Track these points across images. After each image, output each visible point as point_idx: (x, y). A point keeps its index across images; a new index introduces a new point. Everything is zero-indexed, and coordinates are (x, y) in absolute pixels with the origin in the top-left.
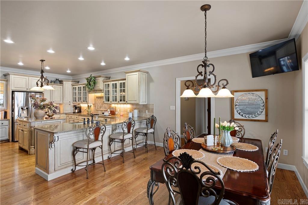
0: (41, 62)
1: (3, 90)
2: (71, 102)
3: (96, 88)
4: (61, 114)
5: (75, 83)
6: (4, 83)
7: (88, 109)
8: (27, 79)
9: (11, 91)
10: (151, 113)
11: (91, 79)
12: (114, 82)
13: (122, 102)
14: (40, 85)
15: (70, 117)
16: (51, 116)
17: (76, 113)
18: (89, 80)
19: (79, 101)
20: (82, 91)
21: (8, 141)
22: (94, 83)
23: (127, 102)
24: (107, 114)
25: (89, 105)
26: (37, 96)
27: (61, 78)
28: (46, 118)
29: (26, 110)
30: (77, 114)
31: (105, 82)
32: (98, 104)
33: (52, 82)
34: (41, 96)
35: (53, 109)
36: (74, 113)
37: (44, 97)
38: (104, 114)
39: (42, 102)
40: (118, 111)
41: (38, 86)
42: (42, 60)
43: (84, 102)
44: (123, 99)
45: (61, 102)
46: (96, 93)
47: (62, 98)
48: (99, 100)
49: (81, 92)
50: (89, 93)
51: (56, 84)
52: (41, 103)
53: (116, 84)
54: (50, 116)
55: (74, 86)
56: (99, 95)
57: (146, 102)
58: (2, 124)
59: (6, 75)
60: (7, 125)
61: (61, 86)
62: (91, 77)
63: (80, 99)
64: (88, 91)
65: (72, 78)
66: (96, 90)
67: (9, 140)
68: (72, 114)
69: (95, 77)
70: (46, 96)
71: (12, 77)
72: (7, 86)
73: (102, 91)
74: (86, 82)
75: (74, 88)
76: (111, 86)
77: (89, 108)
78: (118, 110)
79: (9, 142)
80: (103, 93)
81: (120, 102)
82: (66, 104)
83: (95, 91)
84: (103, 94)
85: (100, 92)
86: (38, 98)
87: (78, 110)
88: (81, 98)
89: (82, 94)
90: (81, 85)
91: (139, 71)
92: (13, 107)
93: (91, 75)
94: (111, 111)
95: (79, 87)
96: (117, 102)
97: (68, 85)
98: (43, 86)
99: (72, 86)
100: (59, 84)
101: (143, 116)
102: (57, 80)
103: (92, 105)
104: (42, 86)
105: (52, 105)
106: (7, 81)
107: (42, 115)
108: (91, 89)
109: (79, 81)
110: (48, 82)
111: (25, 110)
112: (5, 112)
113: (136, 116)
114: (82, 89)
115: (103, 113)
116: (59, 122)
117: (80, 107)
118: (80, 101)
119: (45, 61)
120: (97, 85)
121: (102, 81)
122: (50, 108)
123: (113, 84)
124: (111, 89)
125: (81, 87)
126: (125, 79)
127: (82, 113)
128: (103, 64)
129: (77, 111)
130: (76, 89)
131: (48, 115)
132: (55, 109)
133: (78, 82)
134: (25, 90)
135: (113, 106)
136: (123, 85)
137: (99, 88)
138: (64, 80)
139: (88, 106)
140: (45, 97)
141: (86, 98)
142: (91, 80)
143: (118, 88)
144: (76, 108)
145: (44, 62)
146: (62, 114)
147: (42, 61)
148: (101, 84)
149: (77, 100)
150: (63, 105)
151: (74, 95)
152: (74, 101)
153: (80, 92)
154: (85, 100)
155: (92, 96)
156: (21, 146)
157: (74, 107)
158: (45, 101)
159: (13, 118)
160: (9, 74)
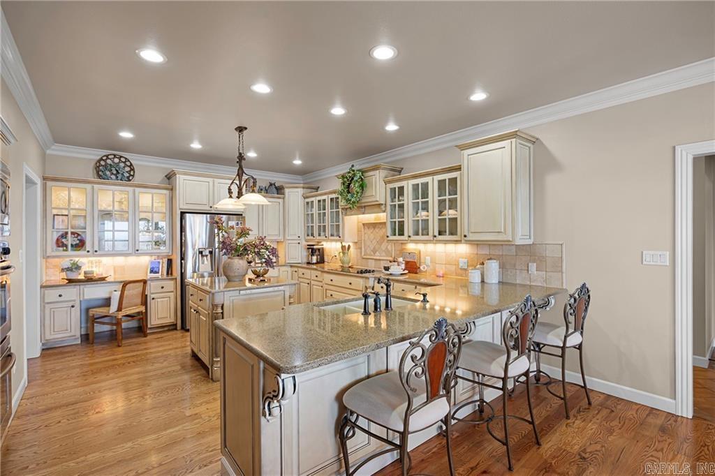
0: (237, 133)
1: (164, 211)
2: (302, 237)
3: (366, 200)
4: (281, 266)
5: (309, 190)
6: (165, 194)
7: (341, 254)
8: (211, 184)
9: (179, 213)
10: (549, 274)
11: (354, 175)
12: (419, 181)
13: (447, 237)
14: (237, 195)
15: (301, 275)
16: (262, 276)
17: (313, 264)
18: (348, 181)
19: (319, 235)
20: (328, 211)
21: (173, 327)
22: (362, 187)
23: (465, 236)
24: (397, 269)
25: (344, 244)
26: (232, 223)
27: (279, 181)
28: (250, 280)
29: (209, 256)
30: (315, 267)
31: (390, 182)
32: (368, 243)
33: (261, 190)
34: (239, 222)
35: (266, 257)
36: (308, 263)
37: (244, 224)
38: (391, 271)
39: (240, 237)
40: (428, 262)
41: (231, 197)
42: (239, 127)
43: (332, 238)
44: (449, 229)
45: (281, 238)
46: (364, 213)
47: (281, 227)
48: (369, 231)
49: (325, 213)
50: (346, 215)
51: (270, 195)
52: (239, 240)
53: (426, 185)
54: (258, 276)
55: (307, 197)
56: (370, 217)
57: (530, 238)
58: (162, 288)
59: (170, 177)
60: (172, 292)
61: (281, 201)
62: (353, 171)
63: (322, 229)
64: (342, 209)
65: (303, 180)
66: (365, 206)
67: (176, 325)
68: (305, 266)
69: (363, 172)
70: (250, 223)
71: (180, 180)
72: (172, 200)
73: (383, 207)
74: (337, 185)
75: (308, 203)
76: (409, 191)
77: (344, 253)
78: (428, 258)
79: (176, 329)
80: (384, 212)
81: (441, 238)
82: (289, 242)
83: (361, 207)
84: (385, 214)
85: (376, 210)
86: (232, 227)
87: (317, 256)
88: (325, 226)
89: (328, 217)
90: (325, 194)
91: (514, 135)
92: (183, 249)
93: (353, 166)
94: (407, 263)
95: (319, 201)
96: (430, 237)
97: (295, 196)
98: (242, 195)
99: (305, 198)
100: (276, 195)
101: (518, 282)
102: (271, 185)
103: (351, 244)
104: (240, 195)
105: (263, 245)
106: (172, 190)
107: (241, 271)
108: (354, 202)
109: (319, 187)
110: (254, 183)
111: (207, 256)
112: (168, 260)
113: (494, 282)
114: (328, 204)
115: (387, 269)
116: (280, 293)
117: (323, 248)
118: (322, 234)
119: (246, 128)
120: (368, 192)
121: (381, 180)
122: (258, 254)
123: (416, 187)
124: (408, 199)
125: (324, 200)
126: (459, 168)
127: (326, 263)
128: (392, 127)
129: (314, 259)
130: (312, 207)
131: (254, 272)
132: (271, 257)
133: (317, 189)
134: (207, 208)
135: (411, 247)
136: (450, 187)
137: (374, 200)
138: (287, 185)
139: (343, 247)
140: (247, 226)
141: (338, 226)
142: (355, 179)
143: (433, 197)
144: (312, 250)
145: (245, 132)
146: (284, 266)
147: (240, 131)
148: (378, 188)
149: (316, 233)
150: (284, 244)
151: (308, 220)
152: (308, 235)
153: (322, 211)
154: (337, 233)
155: (352, 221)
156: (196, 350)
157: (308, 248)
158: (248, 234)
159: (183, 275)
160: (175, 174)
